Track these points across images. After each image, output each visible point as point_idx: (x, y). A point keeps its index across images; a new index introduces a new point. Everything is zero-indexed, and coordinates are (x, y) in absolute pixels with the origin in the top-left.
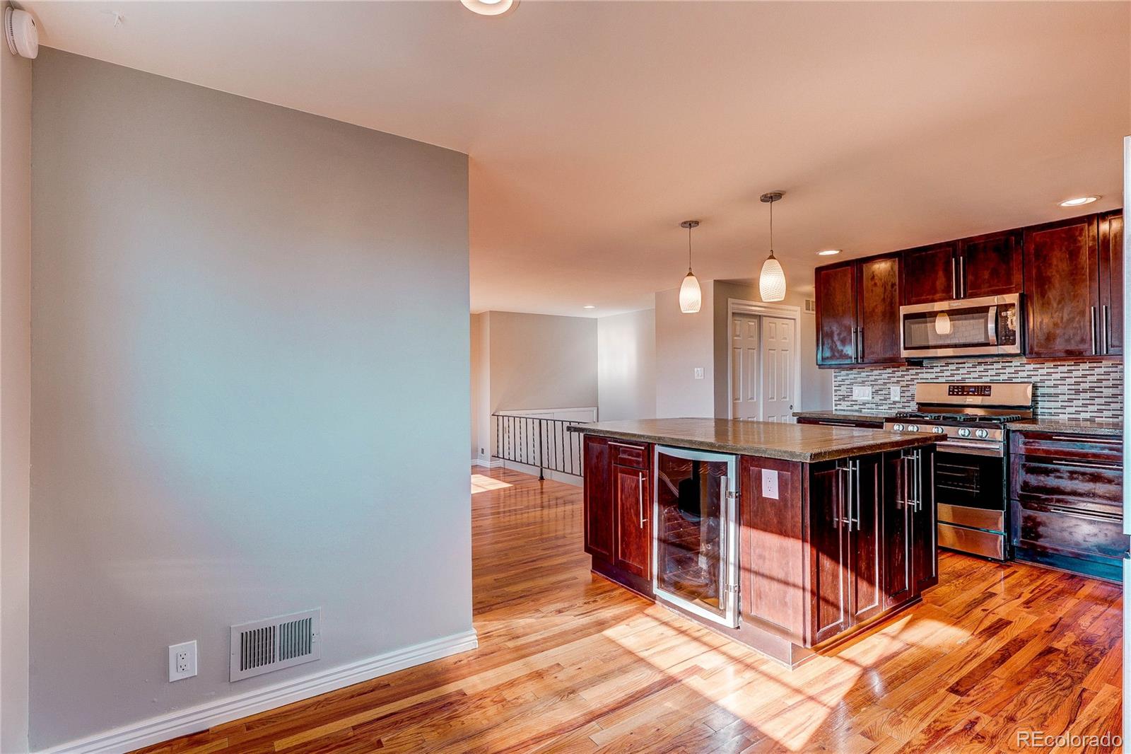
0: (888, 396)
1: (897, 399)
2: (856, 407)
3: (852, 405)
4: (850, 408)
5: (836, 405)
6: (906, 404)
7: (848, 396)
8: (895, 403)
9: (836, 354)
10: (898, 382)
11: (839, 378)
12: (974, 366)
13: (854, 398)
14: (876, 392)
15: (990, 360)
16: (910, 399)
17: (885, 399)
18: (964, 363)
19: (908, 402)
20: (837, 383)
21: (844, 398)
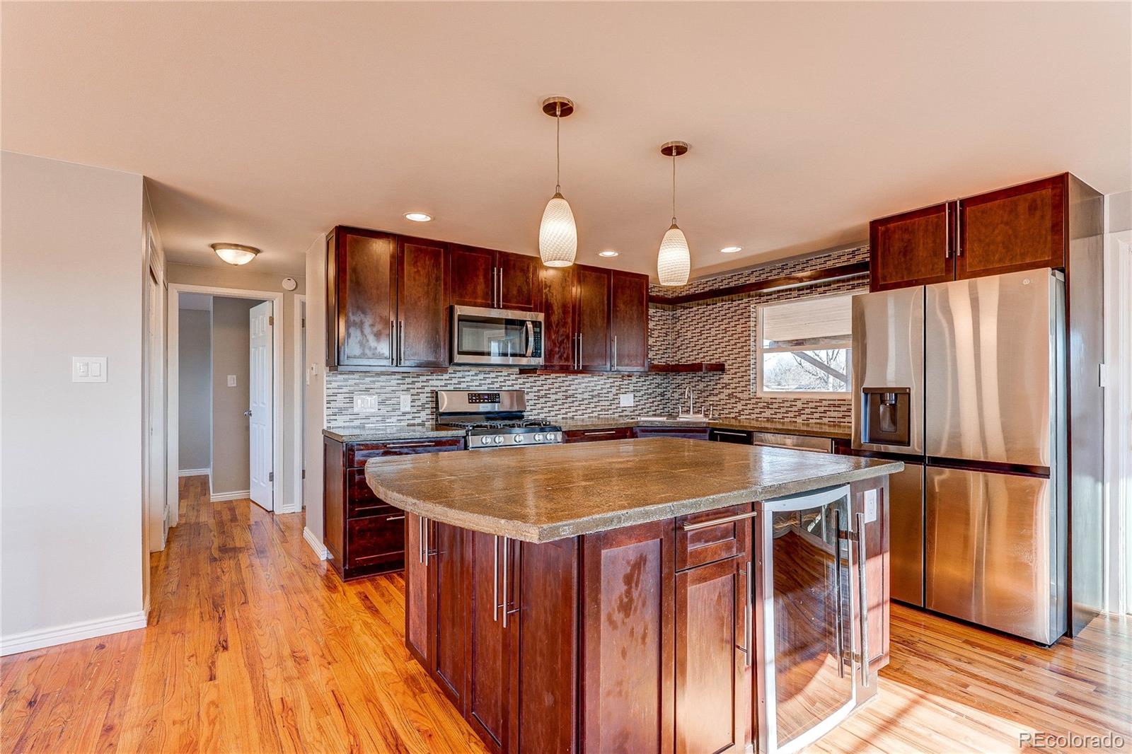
0: (397, 407)
1: (408, 409)
2: (357, 423)
3: (352, 420)
4: (347, 424)
5: (329, 421)
6: (417, 415)
7: (346, 409)
8: (404, 414)
9: (367, 351)
10: (408, 389)
11: (334, 385)
12: (476, 375)
13: (356, 410)
14: (382, 403)
15: (488, 369)
16: (420, 408)
17: (394, 410)
18: (469, 371)
19: (418, 412)
20: (331, 391)
21: (341, 411)
